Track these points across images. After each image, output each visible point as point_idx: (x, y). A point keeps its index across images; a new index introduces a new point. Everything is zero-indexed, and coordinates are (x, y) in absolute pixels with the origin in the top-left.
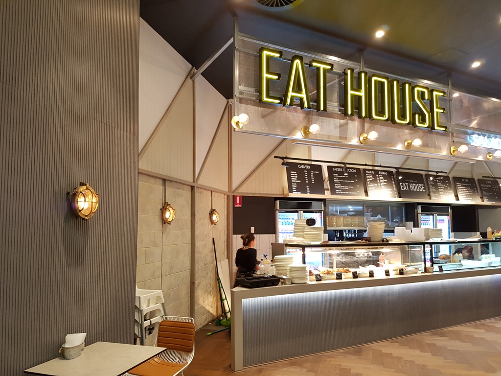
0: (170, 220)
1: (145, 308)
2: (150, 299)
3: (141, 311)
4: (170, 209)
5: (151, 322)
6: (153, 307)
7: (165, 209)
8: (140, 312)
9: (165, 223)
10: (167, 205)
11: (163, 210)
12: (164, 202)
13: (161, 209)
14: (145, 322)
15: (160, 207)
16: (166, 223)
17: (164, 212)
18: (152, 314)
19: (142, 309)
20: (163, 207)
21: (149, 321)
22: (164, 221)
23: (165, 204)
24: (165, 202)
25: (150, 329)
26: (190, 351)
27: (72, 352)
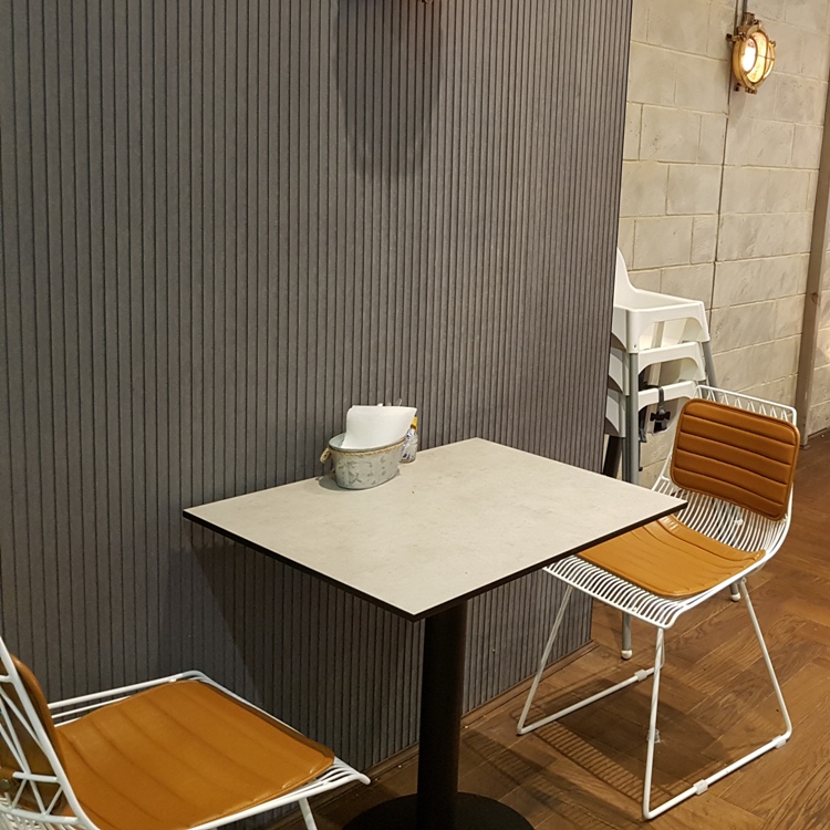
0: (754, 76)
1: (646, 349)
2: (662, 323)
3: (629, 358)
4: (760, 39)
5: (661, 393)
6: (671, 348)
7: (742, 38)
8: (628, 360)
9: (737, 89)
10: (750, 24)
11: (735, 41)
12: (740, 13)
13: (729, 36)
14: (640, 393)
15: (726, 27)
16: (742, 89)
17: (737, 48)
18: (670, 371)
19: (633, 351)
20: (737, 31)
21: (656, 390)
22: (736, 82)
23: (743, 20)
24: (745, 13)
25: (660, 417)
26: (777, 516)
27: (359, 468)
